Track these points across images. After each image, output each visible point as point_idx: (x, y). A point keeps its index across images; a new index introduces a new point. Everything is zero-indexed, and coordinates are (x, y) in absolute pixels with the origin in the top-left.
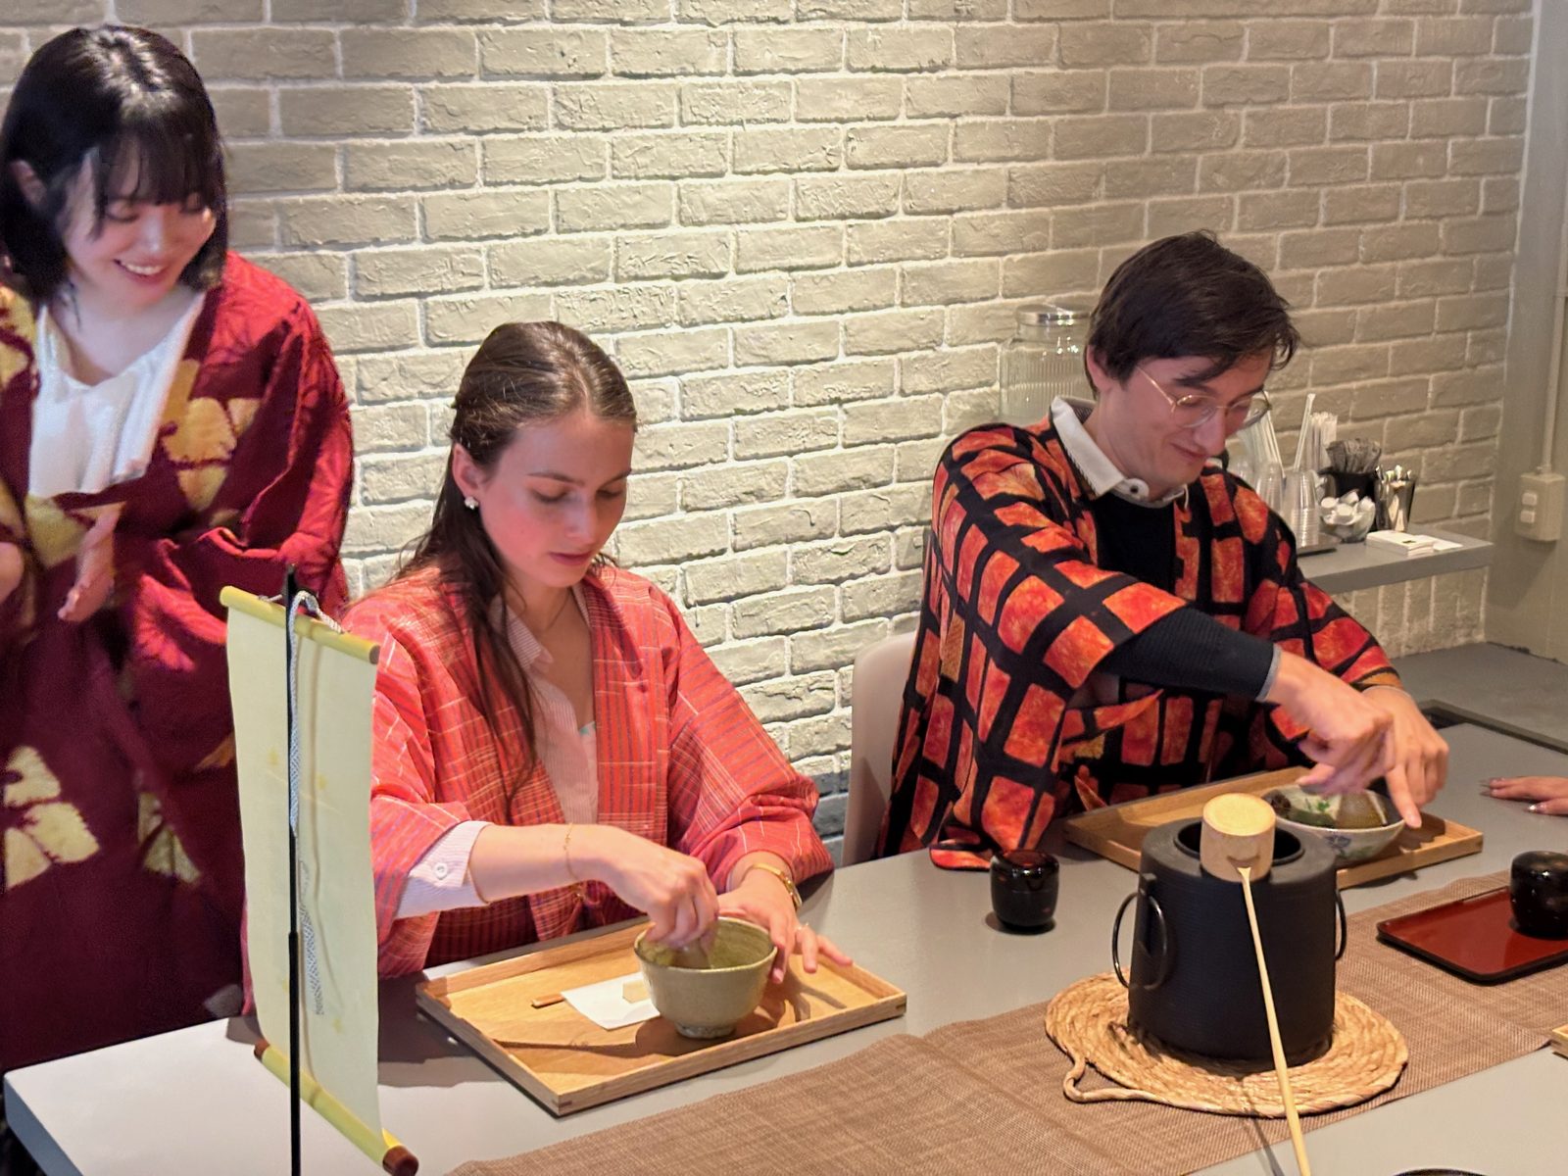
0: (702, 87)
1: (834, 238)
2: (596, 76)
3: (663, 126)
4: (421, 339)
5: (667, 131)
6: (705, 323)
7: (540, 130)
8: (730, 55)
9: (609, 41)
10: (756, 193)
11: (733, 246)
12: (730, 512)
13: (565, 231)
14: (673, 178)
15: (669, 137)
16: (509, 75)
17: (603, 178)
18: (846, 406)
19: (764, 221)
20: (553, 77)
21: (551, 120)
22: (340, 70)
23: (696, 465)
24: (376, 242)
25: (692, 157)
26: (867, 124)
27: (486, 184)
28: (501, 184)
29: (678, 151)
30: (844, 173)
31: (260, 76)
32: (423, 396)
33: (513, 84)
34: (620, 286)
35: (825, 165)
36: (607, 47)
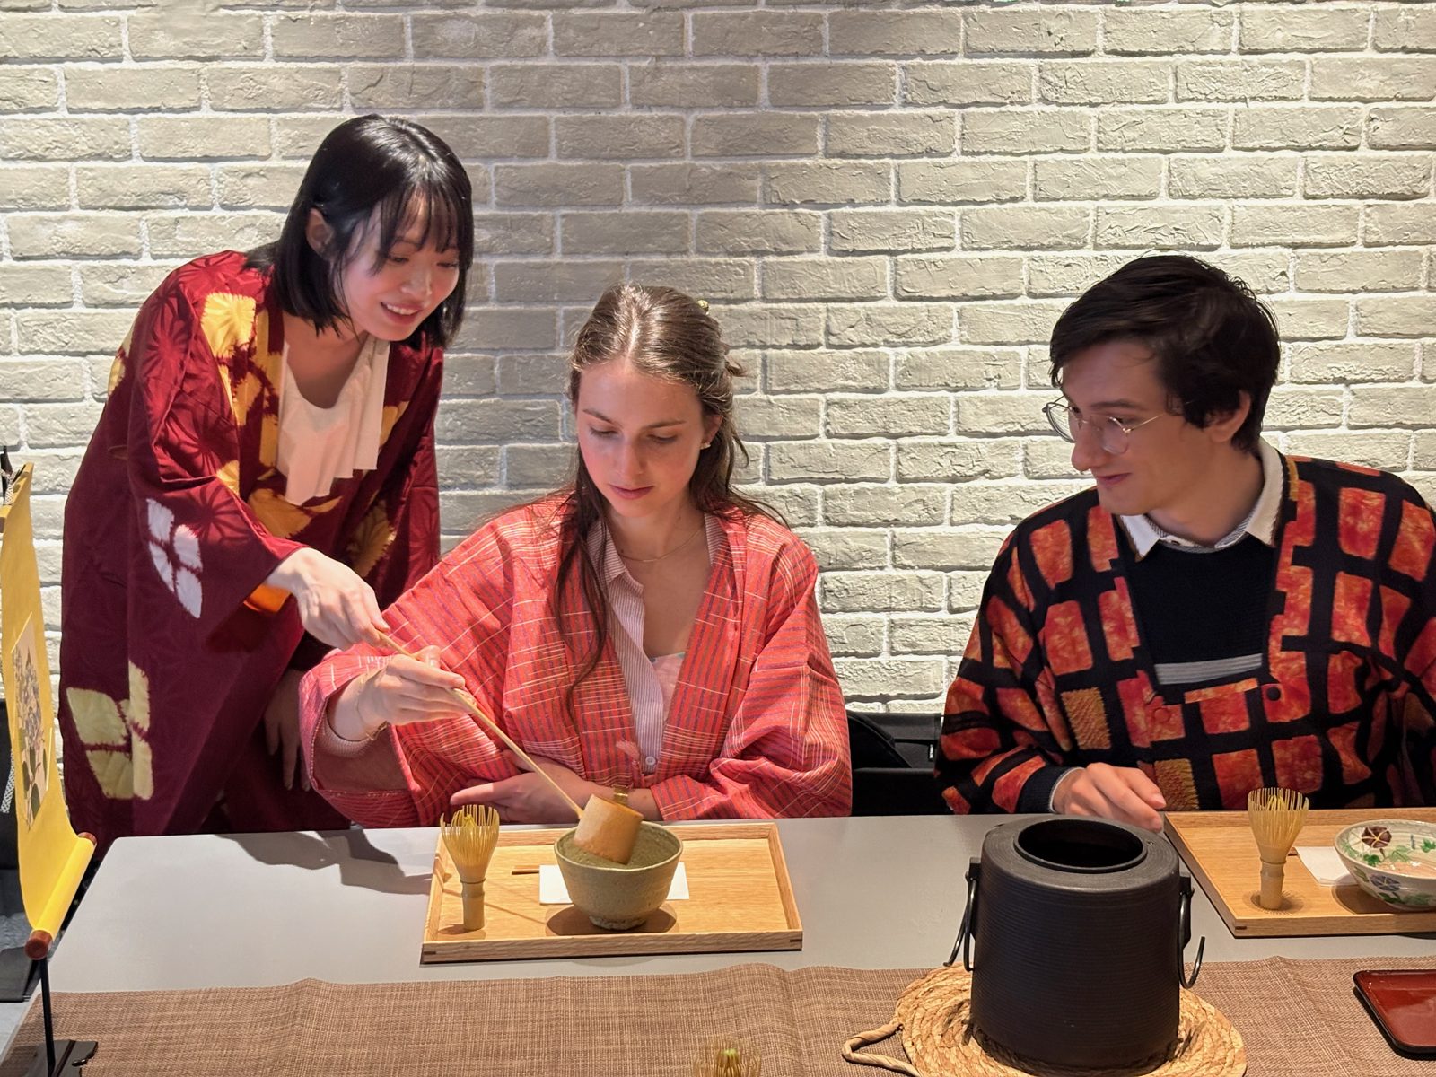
0: (1201, 64)
1: (1348, 217)
2: (1086, 54)
3: (1155, 102)
4: (890, 293)
5: (1161, 107)
7: (1023, 104)
8: (1236, 34)
9: (1102, 20)
10: (1257, 169)
11: (1227, 220)
13: (1042, 199)
15: (1161, 112)
16: (993, 53)
17: (1086, 150)
18: (1353, 387)
19: (1265, 196)
20: (1039, 54)
21: (1035, 95)
22: (826, 49)
24: (851, 203)
25: (1187, 133)
26: (1394, 105)
27: (964, 153)
28: (978, 154)
29: (1170, 126)
30: (1364, 152)
31: (752, 53)
32: (887, 343)
33: (998, 61)
34: (1098, 254)
35: (1341, 143)
36: (1099, 26)
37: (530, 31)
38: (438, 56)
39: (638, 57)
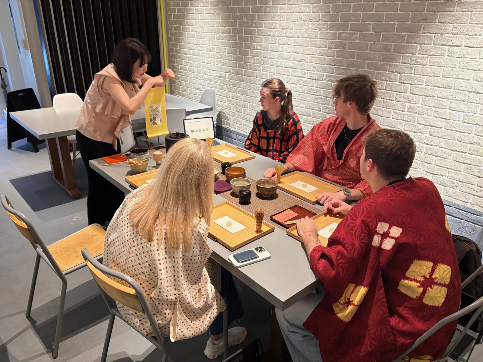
2: (459, 46)
3: (473, 58)
4: (409, 92)
5: (475, 60)
6: (474, 103)
7: (444, 56)
12: (469, 145)
13: (444, 77)
14: (474, 70)
16: (439, 45)
17: (456, 67)
20: (449, 46)
21: (447, 54)
22: (405, 41)
23: (463, 132)
24: (405, 73)
25: (479, 66)
27: (429, 65)
28: (432, 66)
29: (476, 64)
31: (391, 42)
32: (406, 102)
33: (440, 46)
34: (454, 91)
36: (464, 40)
37: (355, 36)
38: (341, 39)
39: (371, 41)
